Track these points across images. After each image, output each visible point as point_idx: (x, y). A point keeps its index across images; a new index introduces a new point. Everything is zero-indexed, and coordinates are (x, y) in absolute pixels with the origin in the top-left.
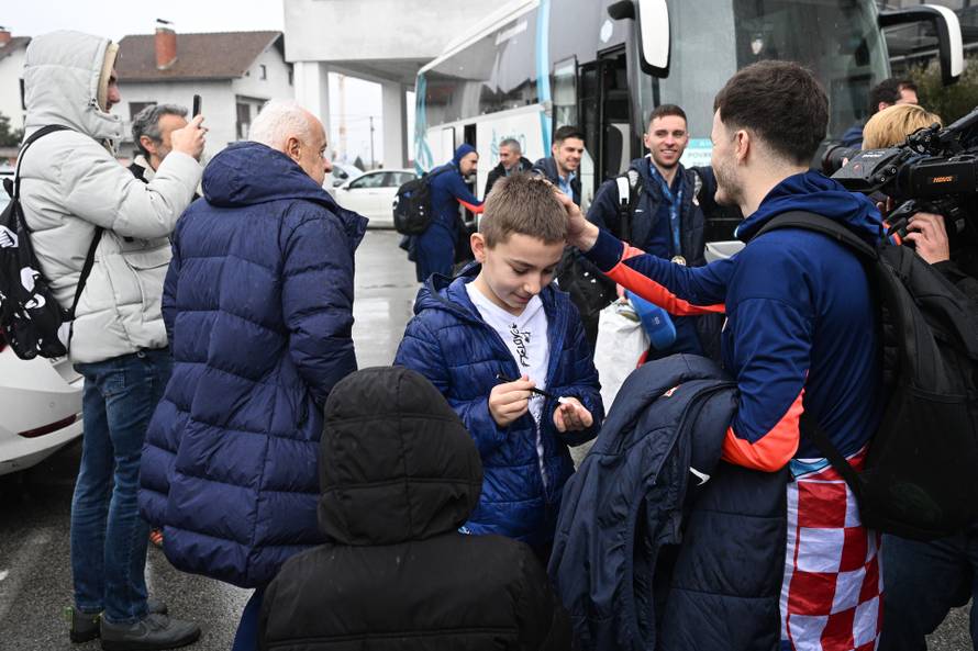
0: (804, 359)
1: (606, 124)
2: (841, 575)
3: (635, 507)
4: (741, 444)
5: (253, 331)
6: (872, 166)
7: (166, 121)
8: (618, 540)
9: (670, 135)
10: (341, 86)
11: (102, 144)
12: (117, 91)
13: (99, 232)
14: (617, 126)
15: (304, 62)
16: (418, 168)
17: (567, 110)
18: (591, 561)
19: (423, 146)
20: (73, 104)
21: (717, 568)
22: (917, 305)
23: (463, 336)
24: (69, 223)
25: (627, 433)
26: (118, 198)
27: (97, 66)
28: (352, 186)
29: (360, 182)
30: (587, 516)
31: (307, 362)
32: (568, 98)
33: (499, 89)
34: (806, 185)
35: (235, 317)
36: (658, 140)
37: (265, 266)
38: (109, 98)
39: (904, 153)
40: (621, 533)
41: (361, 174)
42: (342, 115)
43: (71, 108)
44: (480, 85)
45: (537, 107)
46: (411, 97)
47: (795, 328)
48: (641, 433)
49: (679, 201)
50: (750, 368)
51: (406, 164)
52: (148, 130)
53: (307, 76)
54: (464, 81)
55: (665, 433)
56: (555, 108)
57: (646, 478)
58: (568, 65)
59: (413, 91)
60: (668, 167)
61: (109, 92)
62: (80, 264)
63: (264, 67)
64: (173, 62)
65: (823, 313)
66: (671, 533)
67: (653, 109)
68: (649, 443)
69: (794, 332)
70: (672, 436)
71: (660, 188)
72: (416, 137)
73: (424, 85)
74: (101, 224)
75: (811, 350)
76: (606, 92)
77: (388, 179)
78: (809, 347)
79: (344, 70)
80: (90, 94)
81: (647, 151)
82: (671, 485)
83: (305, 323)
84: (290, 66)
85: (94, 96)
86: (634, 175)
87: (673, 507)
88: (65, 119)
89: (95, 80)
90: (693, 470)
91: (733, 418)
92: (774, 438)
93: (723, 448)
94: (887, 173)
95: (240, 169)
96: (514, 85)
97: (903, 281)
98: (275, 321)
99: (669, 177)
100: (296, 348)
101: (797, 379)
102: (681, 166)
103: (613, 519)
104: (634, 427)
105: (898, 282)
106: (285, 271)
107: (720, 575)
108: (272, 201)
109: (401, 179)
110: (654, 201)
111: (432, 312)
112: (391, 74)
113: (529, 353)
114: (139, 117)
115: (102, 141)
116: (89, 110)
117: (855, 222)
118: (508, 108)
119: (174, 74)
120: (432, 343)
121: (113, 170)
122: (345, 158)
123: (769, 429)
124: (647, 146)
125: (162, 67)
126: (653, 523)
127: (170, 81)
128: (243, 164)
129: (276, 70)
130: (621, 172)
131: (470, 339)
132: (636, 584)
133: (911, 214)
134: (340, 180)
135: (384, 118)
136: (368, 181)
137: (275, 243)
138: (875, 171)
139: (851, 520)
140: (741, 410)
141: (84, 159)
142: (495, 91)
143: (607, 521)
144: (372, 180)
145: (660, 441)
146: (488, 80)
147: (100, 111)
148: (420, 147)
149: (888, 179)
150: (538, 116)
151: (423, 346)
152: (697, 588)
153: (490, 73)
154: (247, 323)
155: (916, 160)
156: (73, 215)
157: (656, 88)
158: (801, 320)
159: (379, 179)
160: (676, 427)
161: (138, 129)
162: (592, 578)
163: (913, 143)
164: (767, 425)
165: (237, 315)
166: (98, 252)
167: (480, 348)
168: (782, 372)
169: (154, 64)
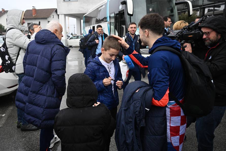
0: (168, 80)
1: (120, 26)
2: (181, 126)
3: (134, 119)
4: (156, 101)
5: (44, 73)
6: (176, 33)
7: (35, 26)
8: (131, 127)
9: (133, 28)
10: (68, 19)
11: (21, 31)
12: (24, 21)
13: (20, 48)
14: (123, 26)
15: (61, 14)
16: (83, 35)
17: (113, 23)
18: (126, 133)
19: (84, 30)
20: (16, 24)
21: (153, 130)
22: (191, 65)
23: (98, 67)
24: (15, 47)
25: (129, 102)
26: (24, 42)
27: (21, 16)
28: (71, 39)
29: (72, 38)
30: (123, 123)
31: (56, 81)
32: (113, 21)
33: (99, 19)
34: (163, 40)
35: (40, 70)
36: (131, 29)
37: (48, 59)
38: (23, 22)
39: (183, 31)
40: (131, 125)
41: (72, 36)
42: (69, 25)
43: (15, 24)
44: (95, 18)
45: (107, 22)
46: (82, 21)
47: (165, 74)
48: (132, 101)
49: (135, 42)
50: (156, 84)
51: (81, 34)
52: (31, 28)
53: (62, 17)
54: (92, 17)
55: (138, 101)
56: (110, 23)
57: (136, 112)
58: (112, 14)
59: (82, 20)
60: (133, 34)
61: (23, 21)
62: (17, 55)
63: (53, 16)
64: (36, 15)
65: (171, 69)
66: (143, 124)
67: (130, 23)
68: (135, 104)
69: (165, 75)
70: (140, 102)
71: (131, 39)
72: (83, 29)
73: (85, 18)
74: (21, 47)
75: (169, 78)
76: (120, 19)
77: (78, 37)
78: (169, 77)
79: (69, 16)
80: (19, 21)
81: (129, 32)
82: (141, 113)
83: (55, 72)
84: (58, 15)
85: (20, 22)
86: (126, 36)
87: (142, 118)
88: (14, 26)
89: (20, 19)
90: (146, 109)
91: (154, 96)
92: (163, 99)
93: (152, 103)
94: (179, 35)
95: (44, 36)
96: (102, 18)
97: (188, 60)
98: (49, 71)
99: (133, 37)
100: (53, 78)
101: (167, 85)
102: (135, 35)
103: (129, 122)
104: (130, 100)
105: (186, 60)
106: (52, 60)
107: (154, 131)
108: (50, 44)
109: (80, 37)
110: (130, 42)
111: (92, 63)
112: (78, 16)
113: (111, 71)
114: (29, 26)
115: (22, 31)
116: (19, 25)
117: (175, 47)
118: (101, 23)
119: (36, 17)
120: (92, 69)
121: (23, 37)
122: (69, 33)
123: (162, 97)
124: (129, 30)
125: (34, 16)
126: (138, 122)
127: (35, 19)
128: (45, 35)
129: (56, 16)
130: (123, 36)
131: (100, 68)
132: (136, 136)
133: (184, 43)
134: (68, 37)
135: (77, 25)
136: (74, 38)
137: (50, 54)
138: (176, 35)
139: (182, 114)
140: (155, 93)
141: (17, 34)
142: (98, 19)
143: (127, 123)
144: (75, 37)
145: (138, 103)
146: (97, 17)
147: (21, 25)
148: (84, 31)
149: (179, 36)
150: (107, 24)
151: (90, 69)
152: (149, 135)
153: (97, 16)
154: (43, 71)
155: (185, 32)
156: (15, 45)
157: (130, 18)
158: (166, 71)
159: (76, 37)
160: (141, 99)
161: (29, 28)
162: (126, 137)
163: (184, 29)
164: (162, 96)
165: (41, 69)
166: (20, 52)
167: (102, 70)
168: (163, 84)
169: (32, 15)
